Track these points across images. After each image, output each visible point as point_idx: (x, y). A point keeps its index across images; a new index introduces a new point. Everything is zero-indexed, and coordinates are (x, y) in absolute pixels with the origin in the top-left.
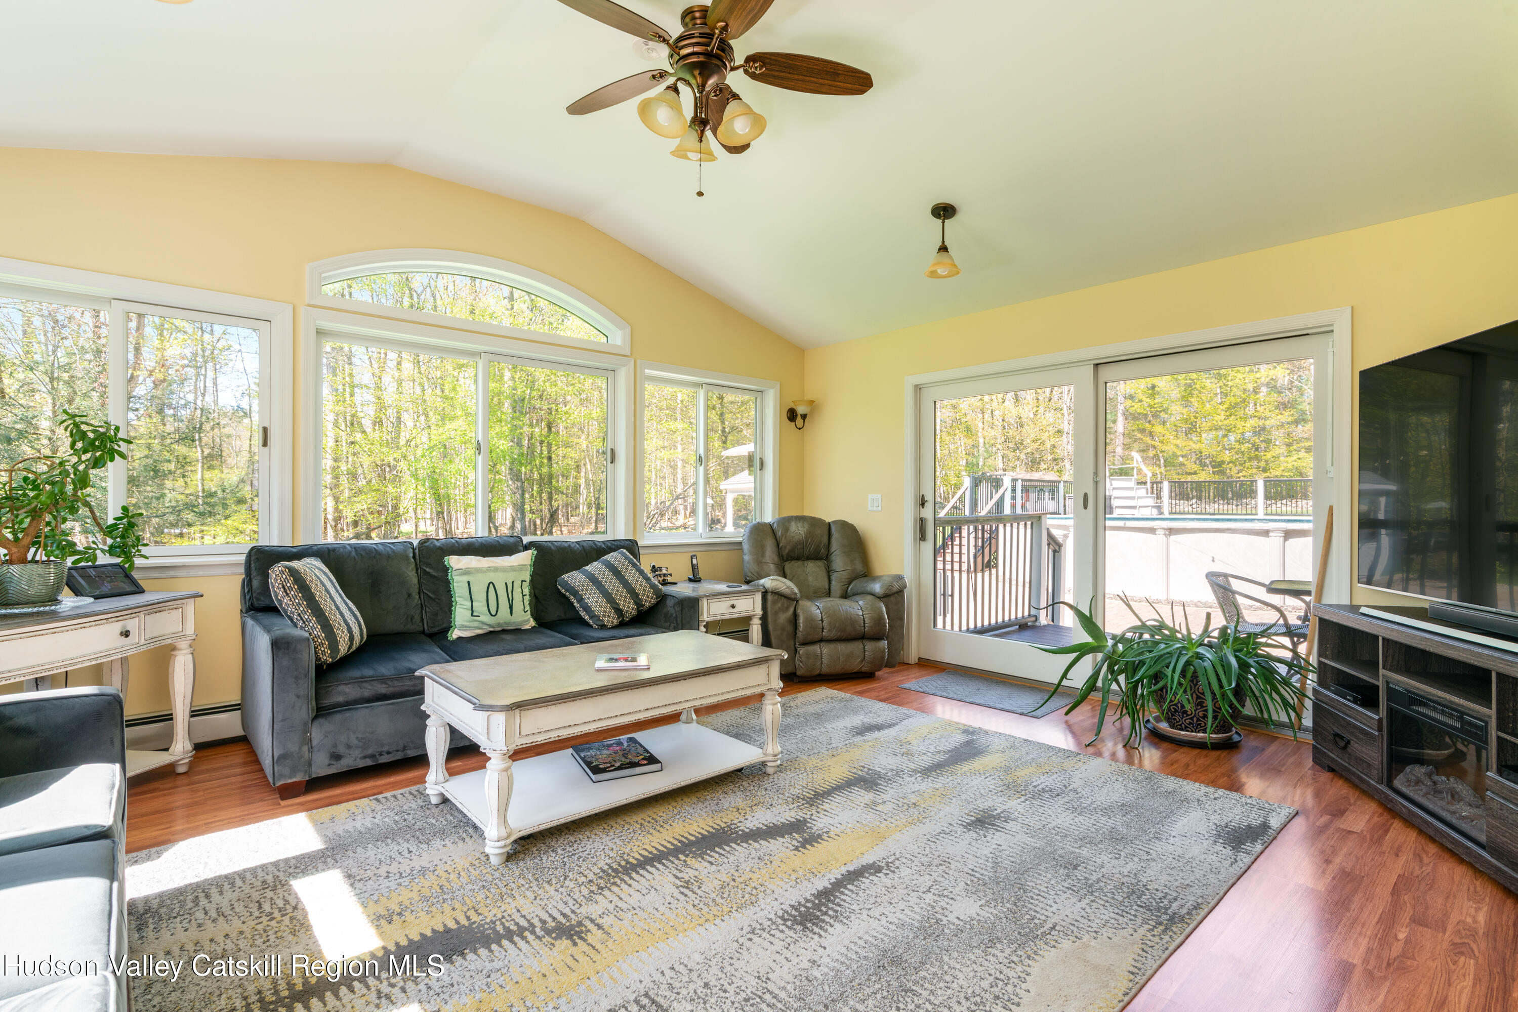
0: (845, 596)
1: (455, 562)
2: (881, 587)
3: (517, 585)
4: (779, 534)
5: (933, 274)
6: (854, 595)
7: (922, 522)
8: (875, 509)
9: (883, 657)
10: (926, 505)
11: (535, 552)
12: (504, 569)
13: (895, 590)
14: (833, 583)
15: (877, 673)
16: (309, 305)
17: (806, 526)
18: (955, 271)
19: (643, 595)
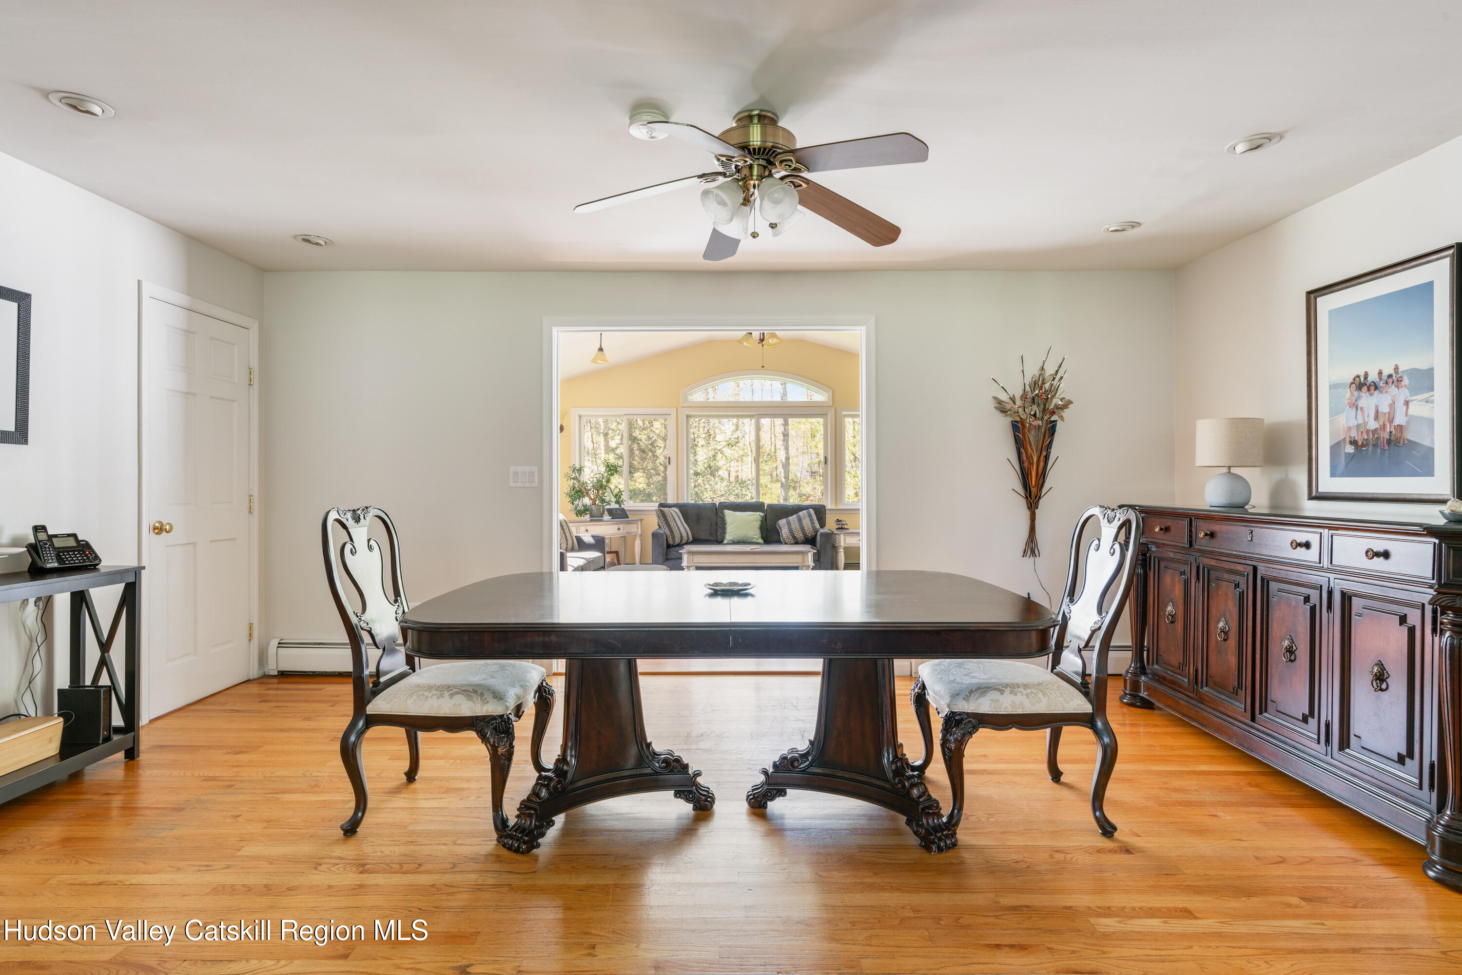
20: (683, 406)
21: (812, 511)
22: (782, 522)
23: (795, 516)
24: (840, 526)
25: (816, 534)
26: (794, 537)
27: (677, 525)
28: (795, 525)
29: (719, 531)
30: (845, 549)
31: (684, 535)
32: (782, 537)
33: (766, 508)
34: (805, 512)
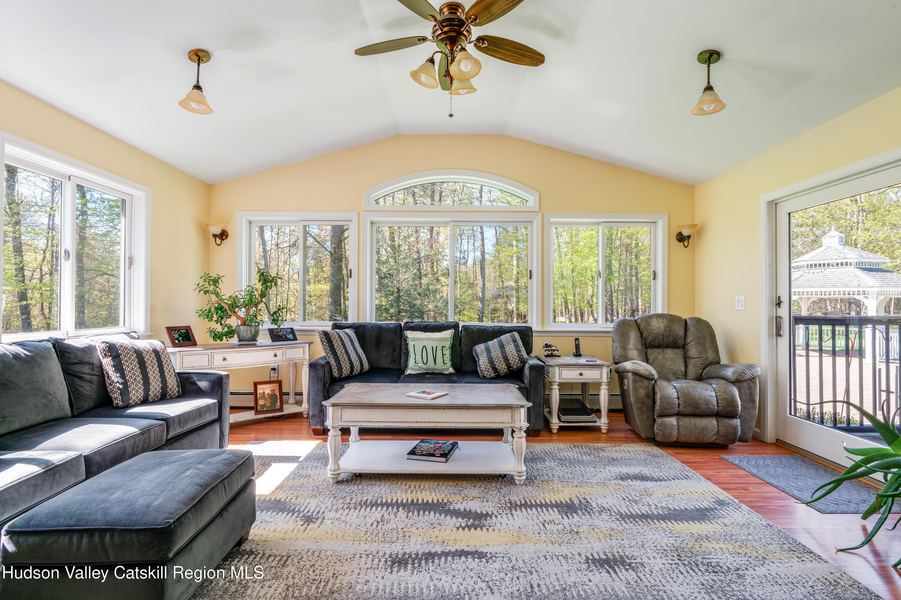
0: (700, 378)
1: (409, 334)
2: (734, 373)
3: (439, 348)
4: (642, 327)
5: (702, 112)
6: (708, 378)
7: (778, 319)
8: (740, 308)
9: (735, 433)
10: (782, 305)
11: (454, 331)
12: (432, 340)
13: (747, 377)
14: (690, 367)
15: (730, 446)
16: (365, 211)
17: (665, 321)
18: (720, 106)
19: (512, 361)
20: (366, 210)
21: (516, 335)
22: (480, 348)
23: (495, 340)
24: (550, 353)
25: (524, 366)
26: (495, 369)
27: (347, 352)
28: (496, 353)
29: (403, 358)
30: (561, 385)
31: (357, 364)
32: (480, 368)
33: (460, 329)
34: (508, 335)
